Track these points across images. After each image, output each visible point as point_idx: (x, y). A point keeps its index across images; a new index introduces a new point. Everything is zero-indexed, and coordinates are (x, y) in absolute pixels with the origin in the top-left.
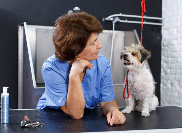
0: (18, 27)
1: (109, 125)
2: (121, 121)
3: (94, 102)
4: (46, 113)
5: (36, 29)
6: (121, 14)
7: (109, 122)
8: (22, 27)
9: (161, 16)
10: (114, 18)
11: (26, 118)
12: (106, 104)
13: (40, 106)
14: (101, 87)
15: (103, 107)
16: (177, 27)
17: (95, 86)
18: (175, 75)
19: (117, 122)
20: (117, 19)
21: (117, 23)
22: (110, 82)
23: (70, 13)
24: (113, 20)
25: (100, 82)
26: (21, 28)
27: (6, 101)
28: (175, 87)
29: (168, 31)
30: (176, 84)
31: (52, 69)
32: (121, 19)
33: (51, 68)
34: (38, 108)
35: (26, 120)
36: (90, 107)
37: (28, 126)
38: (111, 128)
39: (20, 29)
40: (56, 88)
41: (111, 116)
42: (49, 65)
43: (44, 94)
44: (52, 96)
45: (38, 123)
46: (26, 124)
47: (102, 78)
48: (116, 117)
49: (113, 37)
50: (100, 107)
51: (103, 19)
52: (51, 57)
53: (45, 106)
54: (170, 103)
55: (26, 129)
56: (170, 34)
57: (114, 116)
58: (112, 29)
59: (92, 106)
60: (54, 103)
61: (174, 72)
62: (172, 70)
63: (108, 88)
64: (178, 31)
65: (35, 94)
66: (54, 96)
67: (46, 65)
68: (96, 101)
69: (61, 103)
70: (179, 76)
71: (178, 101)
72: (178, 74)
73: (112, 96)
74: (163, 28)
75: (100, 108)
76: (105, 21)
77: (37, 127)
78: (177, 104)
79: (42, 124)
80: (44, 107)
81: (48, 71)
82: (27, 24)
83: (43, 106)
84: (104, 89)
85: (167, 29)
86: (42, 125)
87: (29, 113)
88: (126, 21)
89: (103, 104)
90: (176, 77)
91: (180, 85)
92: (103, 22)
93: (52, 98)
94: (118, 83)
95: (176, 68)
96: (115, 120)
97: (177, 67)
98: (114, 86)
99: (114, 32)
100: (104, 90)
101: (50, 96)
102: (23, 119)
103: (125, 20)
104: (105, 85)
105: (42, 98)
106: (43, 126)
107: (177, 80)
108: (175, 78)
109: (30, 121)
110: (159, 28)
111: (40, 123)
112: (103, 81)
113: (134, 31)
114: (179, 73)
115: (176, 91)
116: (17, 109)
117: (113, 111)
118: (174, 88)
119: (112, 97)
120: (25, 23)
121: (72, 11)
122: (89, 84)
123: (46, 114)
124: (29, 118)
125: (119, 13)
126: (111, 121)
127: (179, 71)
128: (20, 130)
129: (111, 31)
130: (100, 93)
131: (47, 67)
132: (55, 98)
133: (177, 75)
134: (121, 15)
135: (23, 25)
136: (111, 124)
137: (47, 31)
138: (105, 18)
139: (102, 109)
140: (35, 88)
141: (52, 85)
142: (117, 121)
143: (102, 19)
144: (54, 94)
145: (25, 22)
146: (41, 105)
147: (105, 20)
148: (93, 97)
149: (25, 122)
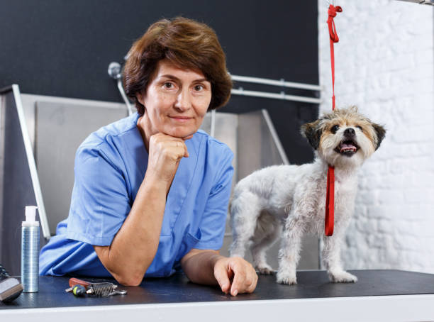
5: (36, 103)
8: (5, 98)
9: (316, 82)
18: (357, 218)
25: (207, 198)
27: (34, 239)
28: (356, 246)
30: (359, 239)
31: (100, 155)
42: (97, 144)
44: (84, 219)
47: (213, 188)
60: (84, 236)
67: (89, 143)
70: (365, 220)
72: (363, 215)
74: (322, 109)
88: (240, 92)
90: (359, 222)
91: (368, 242)
95: (357, 202)
97: (360, 199)
103: (236, 88)
106: (124, 294)
107: (361, 232)
108: (356, 226)
110: (314, 109)
113: (262, 114)
114: (365, 212)
115: (358, 256)
118: (353, 250)
120: (16, 87)
127: (365, 208)
132: (89, 224)
133: (360, 217)
135: (6, 93)
136: (235, 292)
144: (89, 214)
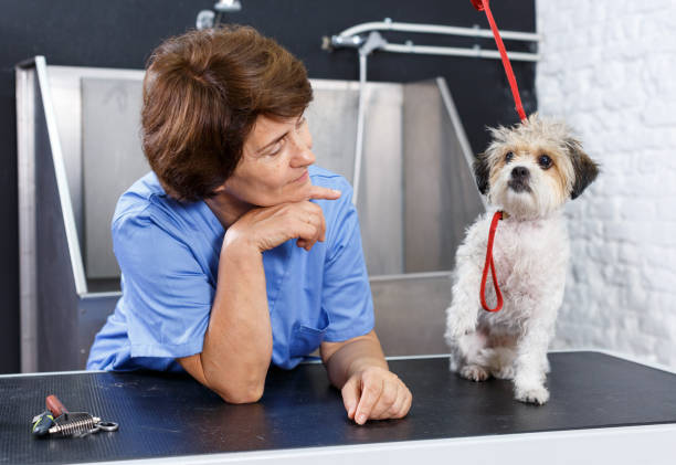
0: (14, 72)
1: (352, 422)
2: (396, 406)
3: (301, 343)
4: (126, 384)
5: (82, 80)
6: (388, 20)
7: (350, 413)
8: (31, 74)
9: (532, 28)
10: (366, 34)
11: (52, 402)
12: (341, 349)
13: (99, 362)
14: (325, 286)
15: (329, 359)
16: (591, 67)
17: (303, 284)
18: (588, 238)
19: (380, 411)
20: (375, 42)
21: (377, 54)
22: (355, 267)
23: (204, 20)
24: (362, 45)
25: (321, 269)
26: (28, 78)
28: (587, 282)
29: (561, 82)
30: (591, 270)
31: (153, 222)
32: (391, 41)
33: (149, 218)
34: (94, 369)
35: (52, 412)
36: (287, 362)
37: (61, 432)
38: (361, 432)
39: (24, 80)
40: (168, 292)
41: (360, 392)
42: (142, 208)
43: (114, 316)
44: (152, 323)
45: (96, 419)
46: (52, 425)
47: (328, 253)
48: (375, 392)
49: (363, 106)
50: (322, 359)
51: (326, 41)
52: (143, 179)
53: (118, 360)
54: (568, 342)
55: (53, 445)
56: (566, 94)
57: (370, 390)
58: (356, 78)
59: (293, 357)
60: (160, 348)
61: (583, 230)
62: (575, 223)
63: (350, 289)
64: (594, 80)
65: (83, 317)
66: (159, 319)
67: (129, 208)
68: (309, 337)
69: (188, 343)
70: (600, 242)
71: (598, 332)
72: (597, 235)
73: (365, 318)
74: (540, 70)
75: (320, 362)
76: (331, 51)
77: (94, 433)
78: (596, 343)
79: (112, 425)
80: (116, 364)
81: (138, 228)
82: (49, 62)
83: (112, 359)
84: (335, 293)
85: (553, 75)
86: (110, 428)
87: (62, 387)
88: (408, 48)
89: (331, 348)
90: (591, 245)
91: (604, 275)
92: (326, 51)
93: (154, 330)
94: (383, 273)
95: (589, 216)
96: (374, 406)
97: (593, 211)
98: (371, 283)
99: (366, 89)
100: (338, 298)
101: (144, 322)
102: (41, 406)
103: (402, 42)
104: (340, 280)
105: (106, 331)
106: (114, 431)
107: (594, 260)
108: (588, 251)
109: (66, 415)
111: (102, 420)
112: (330, 266)
113: (436, 84)
114: (600, 232)
115: (591, 296)
116: (19, 371)
117: (362, 372)
118: (582, 288)
119: (362, 323)
120: (40, 61)
121: (209, 15)
122: (282, 278)
123: (124, 387)
124: (62, 402)
125: (381, 20)
126: (358, 408)
127: (600, 225)
128: (30, 446)
129: (354, 85)
130: (322, 310)
131: (134, 215)
132: (163, 328)
133: (594, 239)
134: (387, 24)
135: (32, 66)
136: (360, 420)
137: (121, 86)
138: (330, 36)
139: (326, 364)
140: (83, 296)
141: (151, 280)
142: (380, 407)
143: (321, 42)
144: (160, 315)
145: (40, 54)
146: (106, 355)
147: (331, 45)
148: (297, 325)
149: (51, 417)
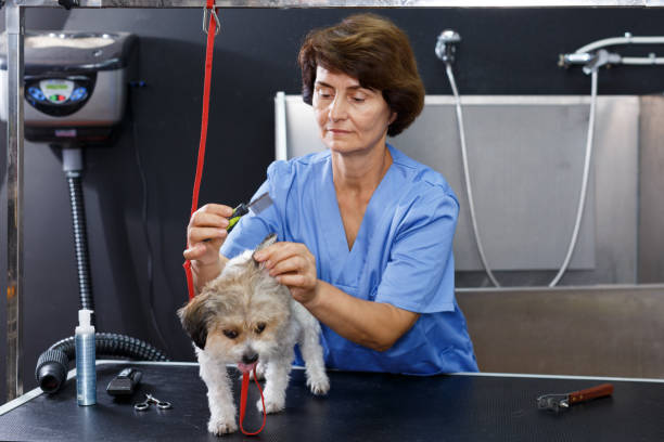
10: (594, 52)
51: (562, 57)
88: (651, 60)
125: (621, 35)
143: (558, 59)
147: (566, 63)
